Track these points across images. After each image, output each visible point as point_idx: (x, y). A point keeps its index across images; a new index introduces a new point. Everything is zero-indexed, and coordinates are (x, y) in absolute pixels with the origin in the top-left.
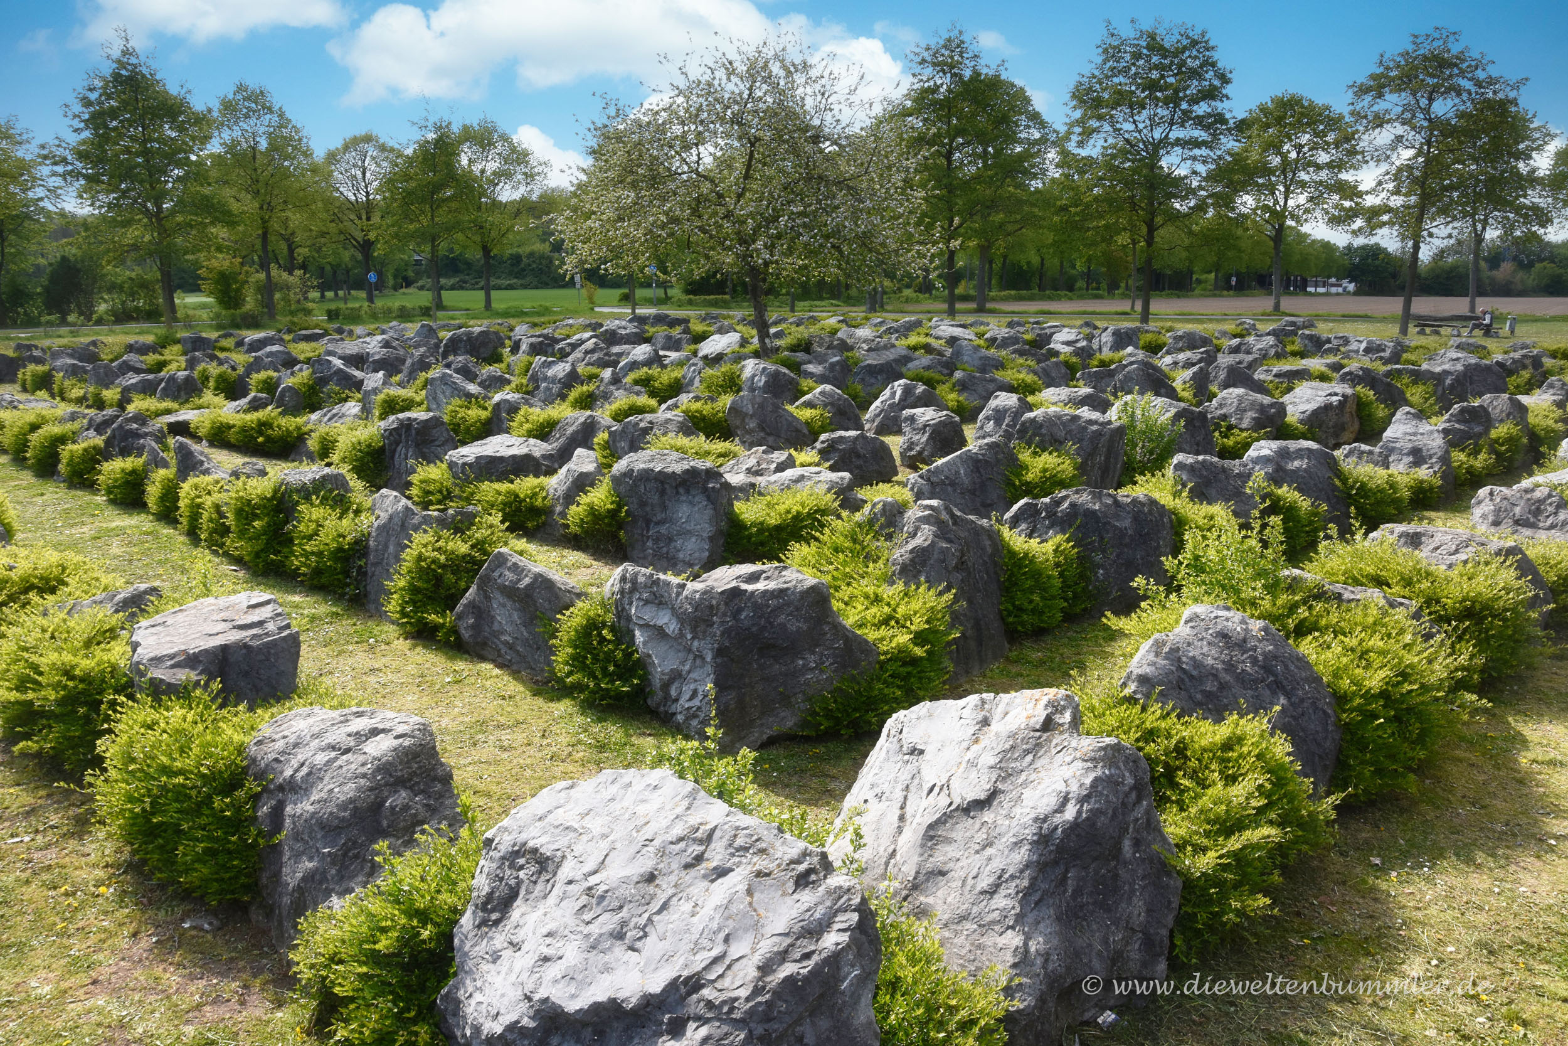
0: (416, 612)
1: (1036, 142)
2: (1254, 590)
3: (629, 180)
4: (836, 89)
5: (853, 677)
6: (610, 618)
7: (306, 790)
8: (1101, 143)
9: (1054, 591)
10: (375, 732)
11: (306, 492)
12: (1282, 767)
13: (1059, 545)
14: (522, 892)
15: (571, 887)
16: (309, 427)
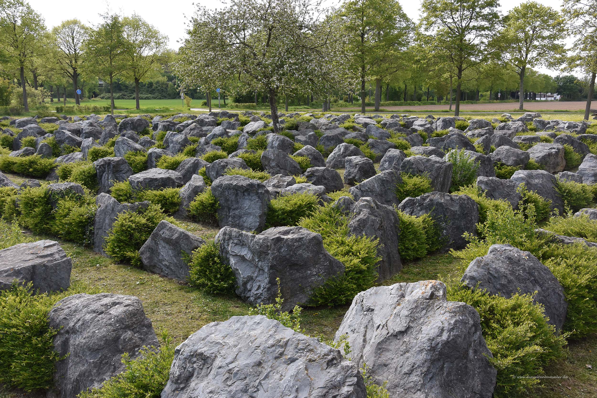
0: (120, 251)
1: (404, 28)
2: (522, 238)
3: (211, 46)
4: (310, 3)
5: (333, 279)
6: (217, 252)
7: (81, 332)
8: (436, 29)
9: (423, 240)
10: (114, 304)
11: (63, 194)
12: (540, 319)
13: (425, 219)
14: (195, 374)
15: (220, 370)
16: (56, 164)
